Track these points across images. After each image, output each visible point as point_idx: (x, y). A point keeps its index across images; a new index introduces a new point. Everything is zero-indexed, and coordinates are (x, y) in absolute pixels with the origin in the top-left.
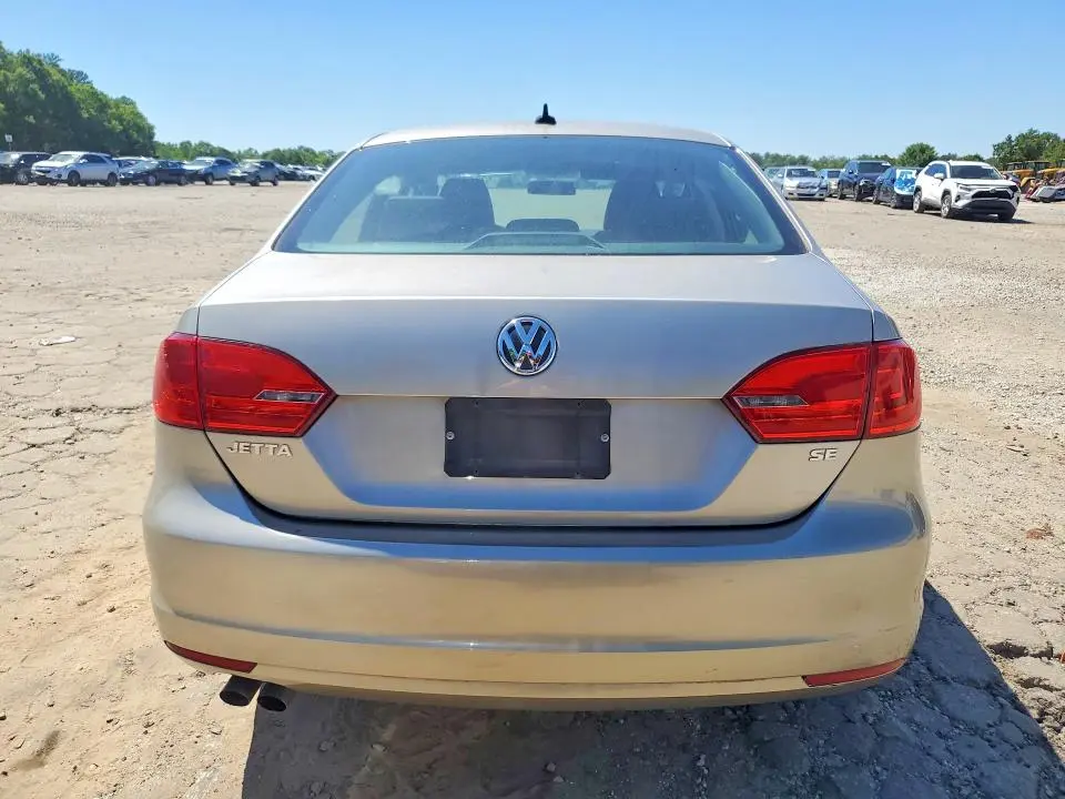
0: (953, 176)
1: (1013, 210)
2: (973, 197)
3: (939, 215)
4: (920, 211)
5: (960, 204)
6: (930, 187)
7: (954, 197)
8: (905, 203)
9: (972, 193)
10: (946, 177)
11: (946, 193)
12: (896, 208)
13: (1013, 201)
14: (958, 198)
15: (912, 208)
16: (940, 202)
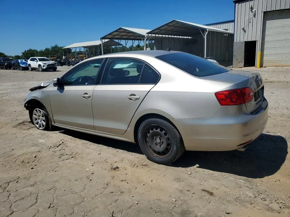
0: (40, 61)
1: (56, 68)
2: (47, 66)
3: (39, 71)
4: (32, 70)
5: (44, 68)
6: (34, 64)
7: (42, 66)
8: (26, 69)
9: (46, 65)
10: (38, 61)
11: (40, 65)
12: (22, 70)
13: (56, 66)
14: (44, 66)
15: (29, 70)
16: (38, 68)
